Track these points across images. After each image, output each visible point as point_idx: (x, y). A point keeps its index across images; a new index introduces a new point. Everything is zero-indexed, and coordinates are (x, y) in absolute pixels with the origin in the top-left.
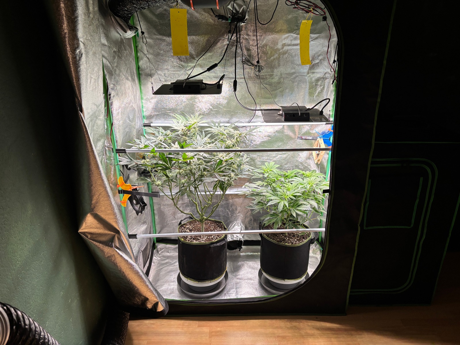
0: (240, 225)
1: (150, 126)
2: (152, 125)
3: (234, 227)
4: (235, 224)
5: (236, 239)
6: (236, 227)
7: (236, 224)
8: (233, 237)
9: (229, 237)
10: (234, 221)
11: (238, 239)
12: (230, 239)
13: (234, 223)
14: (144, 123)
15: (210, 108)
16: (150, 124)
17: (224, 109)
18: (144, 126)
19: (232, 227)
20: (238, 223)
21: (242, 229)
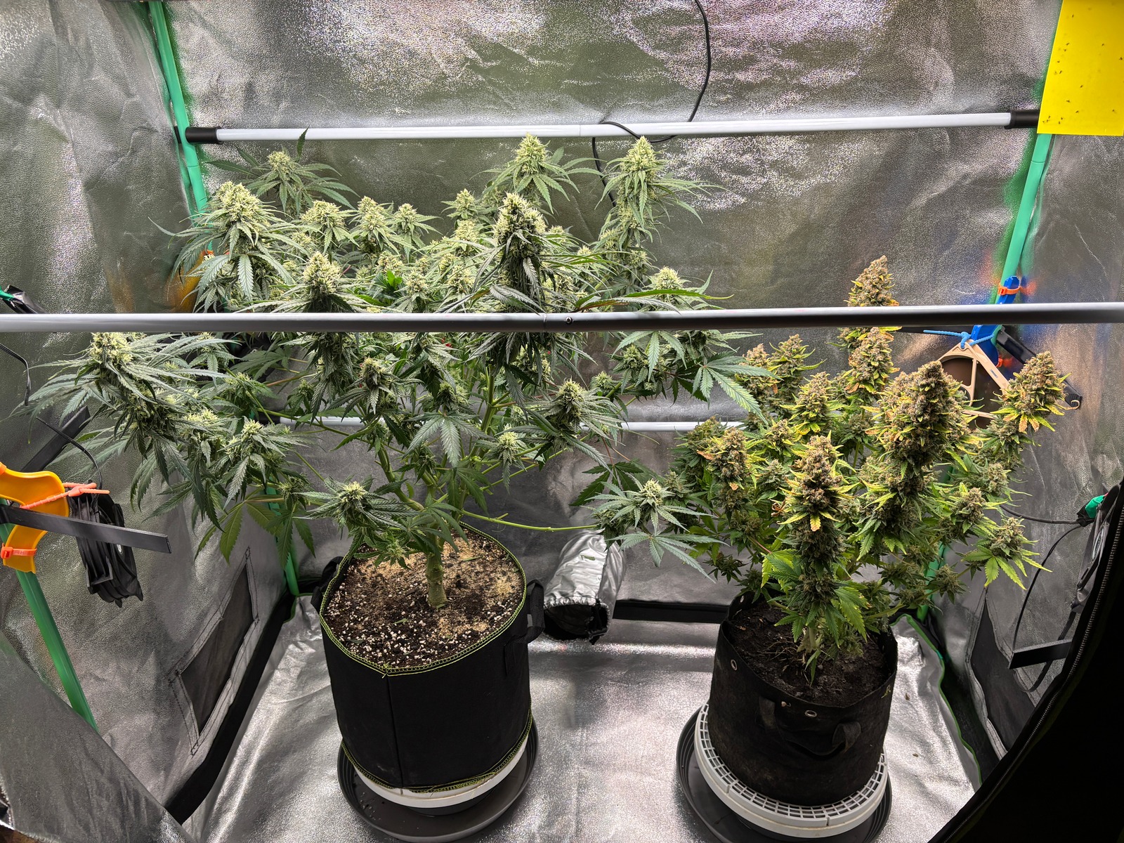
0: (603, 544)
1: (214, 140)
2: (222, 134)
10: (580, 530)
13: (584, 538)
14: (188, 130)
15: (467, 59)
16: (214, 130)
17: (530, 59)
18: (190, 140)
19: (574, 552)
20: (597, 537)
21: (614, 561)
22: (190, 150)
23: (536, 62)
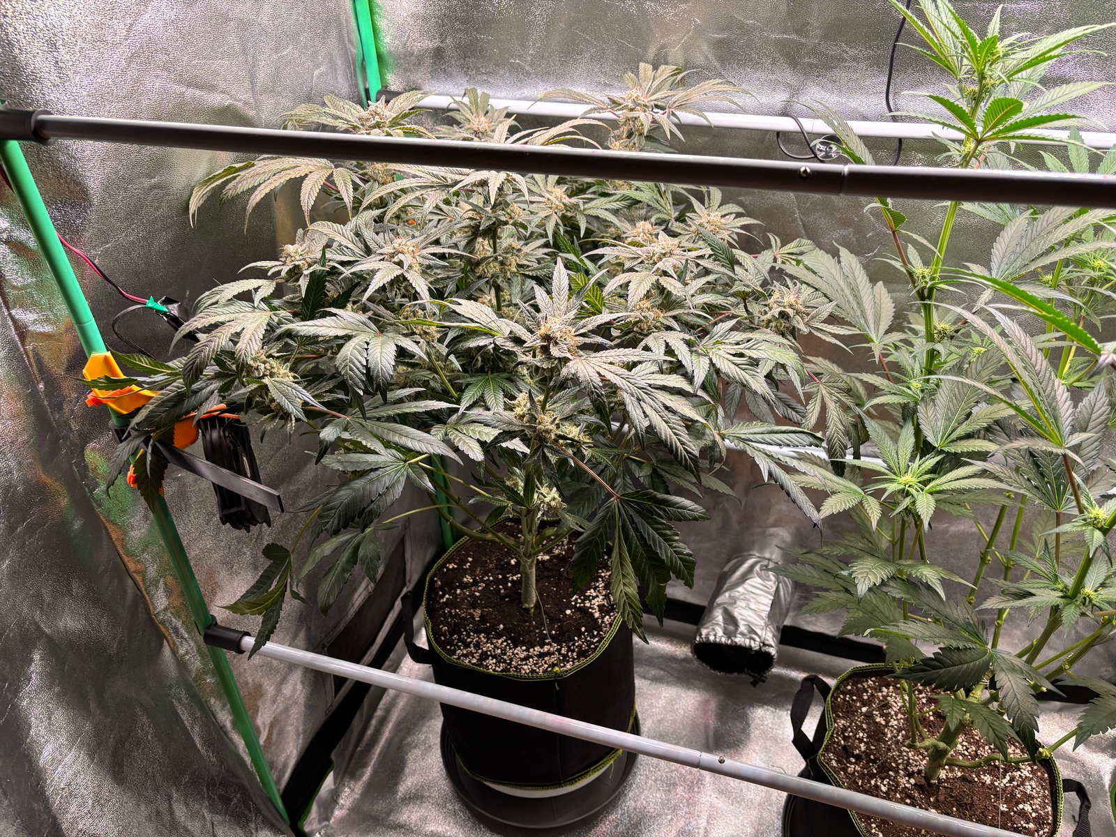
0: (772, 572)
3: (744, 578)
4: (752, 567)
5: (747, 642)
6: (755, 581)
7: (757, 568)
8: (732, 628)
9: (718, 624)
10: (748, 551)
11: (753, 645)
12: (720, 632)
13: (750, 562)
19: (738, 579)
20: (765, 563)
21: (782, 593)
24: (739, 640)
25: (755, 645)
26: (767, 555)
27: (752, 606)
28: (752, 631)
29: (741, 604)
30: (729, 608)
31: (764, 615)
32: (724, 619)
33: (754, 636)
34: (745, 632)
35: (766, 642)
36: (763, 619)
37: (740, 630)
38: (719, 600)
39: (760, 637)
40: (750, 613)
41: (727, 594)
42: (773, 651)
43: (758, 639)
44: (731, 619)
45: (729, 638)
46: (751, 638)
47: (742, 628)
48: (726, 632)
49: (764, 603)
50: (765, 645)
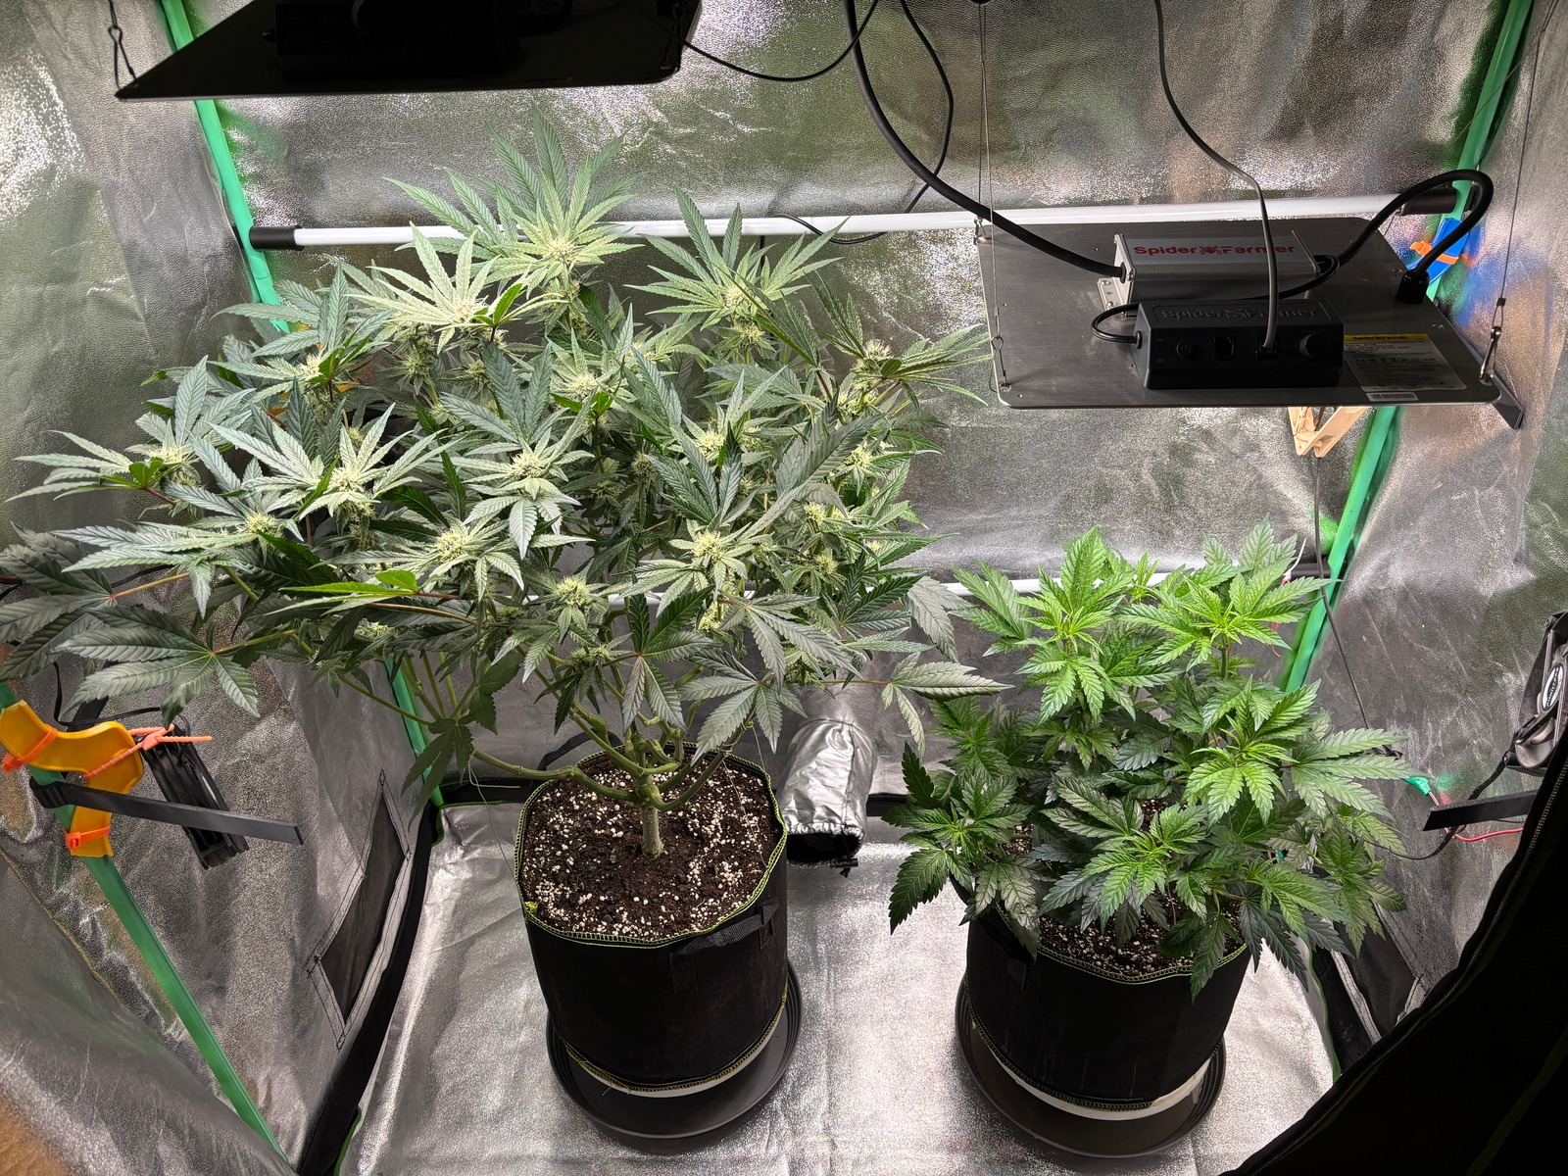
0: (847, 739)
2: (304, 237)
3: (815, 751)
4: (823, 734)
5: (827, 826)
6: (828, 752)
7: (829, 735)
8: (808, 813)
9: (791, 812)
10: (816, 716)
11: (833, 828)
12: (794, 820)
13: (820, 729)
14: (252, 231)
15: (650, 123)
16: (291, 231)
17: (739, 127)
18: (257, 246)
19: (808, 752)
20: (839, 726)
21: (861, 760)
22: (257, 261)
23: (746, 130)
24: (818, 826)
25: (836, 829)
26: (841, 718)
27: (828, 782)
28: (830, 812)
29: (815, 781)
30: (802, 789)
31: (843, 791)
32: (797, 803)
33: (834, 818)
34: (823, 814)
35: (848, 823)
36: (838, 794)
37: (816, 814)
38: (789, 783)
39: (840, 818)
40: (824, 790)
41: (798, 773)
42: (857, 832)
43: (838, 821)
44: (806, 804)
45: (805, 825)
46: (831, 821)
47: (819, 811)
48: (803, 820)
49: (840, 778)
50: (846, 826)
